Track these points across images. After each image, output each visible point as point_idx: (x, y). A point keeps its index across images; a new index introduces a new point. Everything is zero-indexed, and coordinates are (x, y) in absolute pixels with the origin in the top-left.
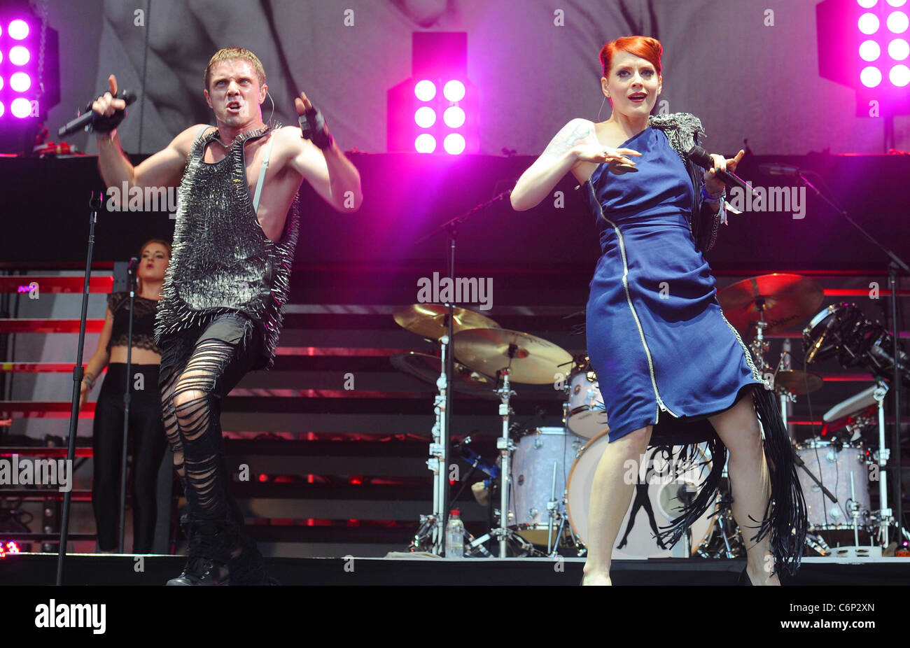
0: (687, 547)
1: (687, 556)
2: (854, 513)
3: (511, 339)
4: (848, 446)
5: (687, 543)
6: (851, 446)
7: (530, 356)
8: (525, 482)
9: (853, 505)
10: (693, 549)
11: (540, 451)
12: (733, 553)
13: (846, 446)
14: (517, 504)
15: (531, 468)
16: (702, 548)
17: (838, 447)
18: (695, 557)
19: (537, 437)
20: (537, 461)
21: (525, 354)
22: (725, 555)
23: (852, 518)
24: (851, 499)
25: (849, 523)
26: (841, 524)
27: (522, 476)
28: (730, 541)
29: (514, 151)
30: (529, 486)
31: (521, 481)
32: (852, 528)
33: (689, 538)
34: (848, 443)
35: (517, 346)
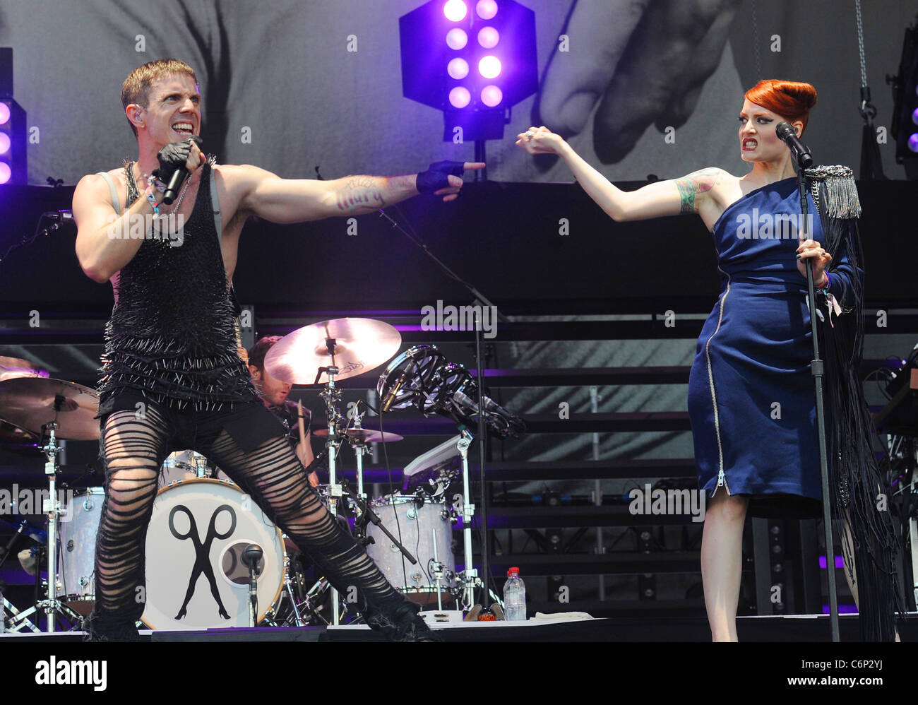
0: (252, 615)
1: (252, 625)
2: (436, 574)
3: (58, 390)
4: (430, 501)
5: (252, 611)
6: (433, 502)
7: (79, 409)
8: (75, 548)
9: (436, 566)
10: (259, 619)
11: (90, 513)
12: (304, 621)
13: (427, 501)
14: (65, 572)
15: (82, 532)
16: (269, 616)
17: (419, 503)
18: (261, 626)
19: (88, 497)
20: (88, 524)
21: (74, 405)
22: (294, 624)
23: (435, 580)
24: (433, 560)
25: (432, 586)
26: (422, 587)
27: (71, 541)
28: (300, 609)
29: (61, 181)
30: (80, 552)
31: (70, 548)
32: (435, 590)
33: (254, 607)
34: (430, 498)
35: (64, 398)
